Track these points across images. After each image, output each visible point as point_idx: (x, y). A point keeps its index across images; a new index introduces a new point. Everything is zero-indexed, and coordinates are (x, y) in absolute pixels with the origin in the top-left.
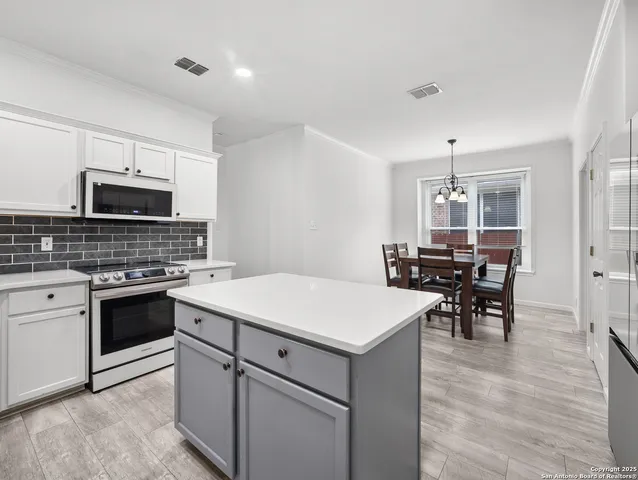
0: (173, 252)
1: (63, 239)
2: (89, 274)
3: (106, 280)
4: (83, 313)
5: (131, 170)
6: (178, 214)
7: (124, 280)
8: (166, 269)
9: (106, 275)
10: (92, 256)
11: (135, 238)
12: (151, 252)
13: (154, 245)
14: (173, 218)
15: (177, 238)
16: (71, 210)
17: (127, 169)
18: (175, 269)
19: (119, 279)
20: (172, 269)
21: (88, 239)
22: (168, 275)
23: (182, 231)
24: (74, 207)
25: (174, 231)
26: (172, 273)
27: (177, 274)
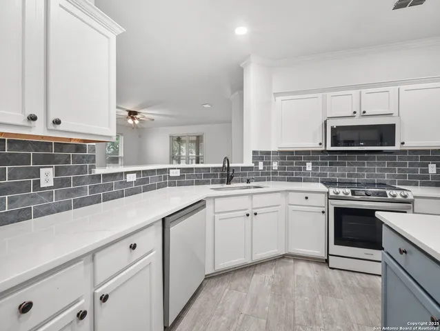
0: (399, 177)
1: (317, 164)
2: (328, 188)
3: (337, 193)
4: (323, 212)
5: (358, 113)
6: (403, 143)
7: (350, 195)
8: (388, 192)
9: (338, 190)
10: (333, 175)
11: (364, 164)
12: (377, 176)
13: (381, 170)
14: (397, 147)
15: (405, 164)
16: (319, 146)
17: (355, 112)
18: (398, 193)
19: (347, 194)
20: (394, 192)
21: (331, 164)
22: (389, 197)
23: (409, 158)
24: (320, 144)
25: (400, 159)
26: (394, 196)
27: (399, 197)
